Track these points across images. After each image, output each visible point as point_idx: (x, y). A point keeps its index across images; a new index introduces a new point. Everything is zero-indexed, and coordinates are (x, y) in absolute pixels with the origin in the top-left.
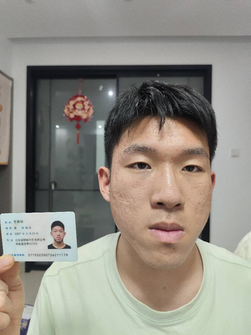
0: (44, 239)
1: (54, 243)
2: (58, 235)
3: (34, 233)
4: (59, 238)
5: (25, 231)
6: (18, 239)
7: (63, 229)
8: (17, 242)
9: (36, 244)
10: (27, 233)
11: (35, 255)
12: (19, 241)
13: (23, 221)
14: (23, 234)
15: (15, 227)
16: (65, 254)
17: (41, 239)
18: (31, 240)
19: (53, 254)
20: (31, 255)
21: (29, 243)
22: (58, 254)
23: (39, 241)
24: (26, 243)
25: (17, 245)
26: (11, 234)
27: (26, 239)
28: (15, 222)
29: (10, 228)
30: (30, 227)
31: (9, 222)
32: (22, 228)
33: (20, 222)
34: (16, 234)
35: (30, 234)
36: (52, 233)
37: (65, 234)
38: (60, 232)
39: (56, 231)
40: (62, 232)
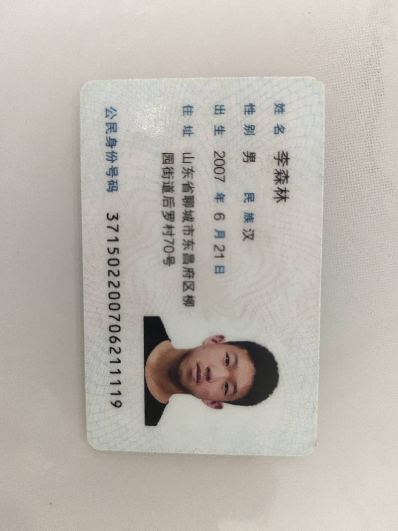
0: (189, 301)
1: (172, 349)
2: (208, 370)
3: (220, 252)
4: (198, 375)
5: (235, 208)
6: (196, 164)
7: (238, 396)
8: (178, 159)
9: (170, 261)
10: (222, 216)
11: (116, 251)
12: (184, 171)
13: (284, 200)
14: (219, 197)
15: (254, 157)
16: (119, 393)
17: (192, 287)
18: (189, 234)
19: (120, 341)
20: (116, 229)
21: (173, 224)
22: (119, 361)
23: (185, 274)
24: (173, 209)
25: (165, 158)
26: (220, 132)
27: (190, 212)
28: (280, 158)
29: (253, 127)
30: (255, 235)
31: (284, 128)
32: (248, 194)
33: (282, 187)
34: (219, 158)
35: (216, 234)
36: (222, 342)
37: (214, 405)
38: (225, 384)
39: (227, 361)
40: (226, 392)
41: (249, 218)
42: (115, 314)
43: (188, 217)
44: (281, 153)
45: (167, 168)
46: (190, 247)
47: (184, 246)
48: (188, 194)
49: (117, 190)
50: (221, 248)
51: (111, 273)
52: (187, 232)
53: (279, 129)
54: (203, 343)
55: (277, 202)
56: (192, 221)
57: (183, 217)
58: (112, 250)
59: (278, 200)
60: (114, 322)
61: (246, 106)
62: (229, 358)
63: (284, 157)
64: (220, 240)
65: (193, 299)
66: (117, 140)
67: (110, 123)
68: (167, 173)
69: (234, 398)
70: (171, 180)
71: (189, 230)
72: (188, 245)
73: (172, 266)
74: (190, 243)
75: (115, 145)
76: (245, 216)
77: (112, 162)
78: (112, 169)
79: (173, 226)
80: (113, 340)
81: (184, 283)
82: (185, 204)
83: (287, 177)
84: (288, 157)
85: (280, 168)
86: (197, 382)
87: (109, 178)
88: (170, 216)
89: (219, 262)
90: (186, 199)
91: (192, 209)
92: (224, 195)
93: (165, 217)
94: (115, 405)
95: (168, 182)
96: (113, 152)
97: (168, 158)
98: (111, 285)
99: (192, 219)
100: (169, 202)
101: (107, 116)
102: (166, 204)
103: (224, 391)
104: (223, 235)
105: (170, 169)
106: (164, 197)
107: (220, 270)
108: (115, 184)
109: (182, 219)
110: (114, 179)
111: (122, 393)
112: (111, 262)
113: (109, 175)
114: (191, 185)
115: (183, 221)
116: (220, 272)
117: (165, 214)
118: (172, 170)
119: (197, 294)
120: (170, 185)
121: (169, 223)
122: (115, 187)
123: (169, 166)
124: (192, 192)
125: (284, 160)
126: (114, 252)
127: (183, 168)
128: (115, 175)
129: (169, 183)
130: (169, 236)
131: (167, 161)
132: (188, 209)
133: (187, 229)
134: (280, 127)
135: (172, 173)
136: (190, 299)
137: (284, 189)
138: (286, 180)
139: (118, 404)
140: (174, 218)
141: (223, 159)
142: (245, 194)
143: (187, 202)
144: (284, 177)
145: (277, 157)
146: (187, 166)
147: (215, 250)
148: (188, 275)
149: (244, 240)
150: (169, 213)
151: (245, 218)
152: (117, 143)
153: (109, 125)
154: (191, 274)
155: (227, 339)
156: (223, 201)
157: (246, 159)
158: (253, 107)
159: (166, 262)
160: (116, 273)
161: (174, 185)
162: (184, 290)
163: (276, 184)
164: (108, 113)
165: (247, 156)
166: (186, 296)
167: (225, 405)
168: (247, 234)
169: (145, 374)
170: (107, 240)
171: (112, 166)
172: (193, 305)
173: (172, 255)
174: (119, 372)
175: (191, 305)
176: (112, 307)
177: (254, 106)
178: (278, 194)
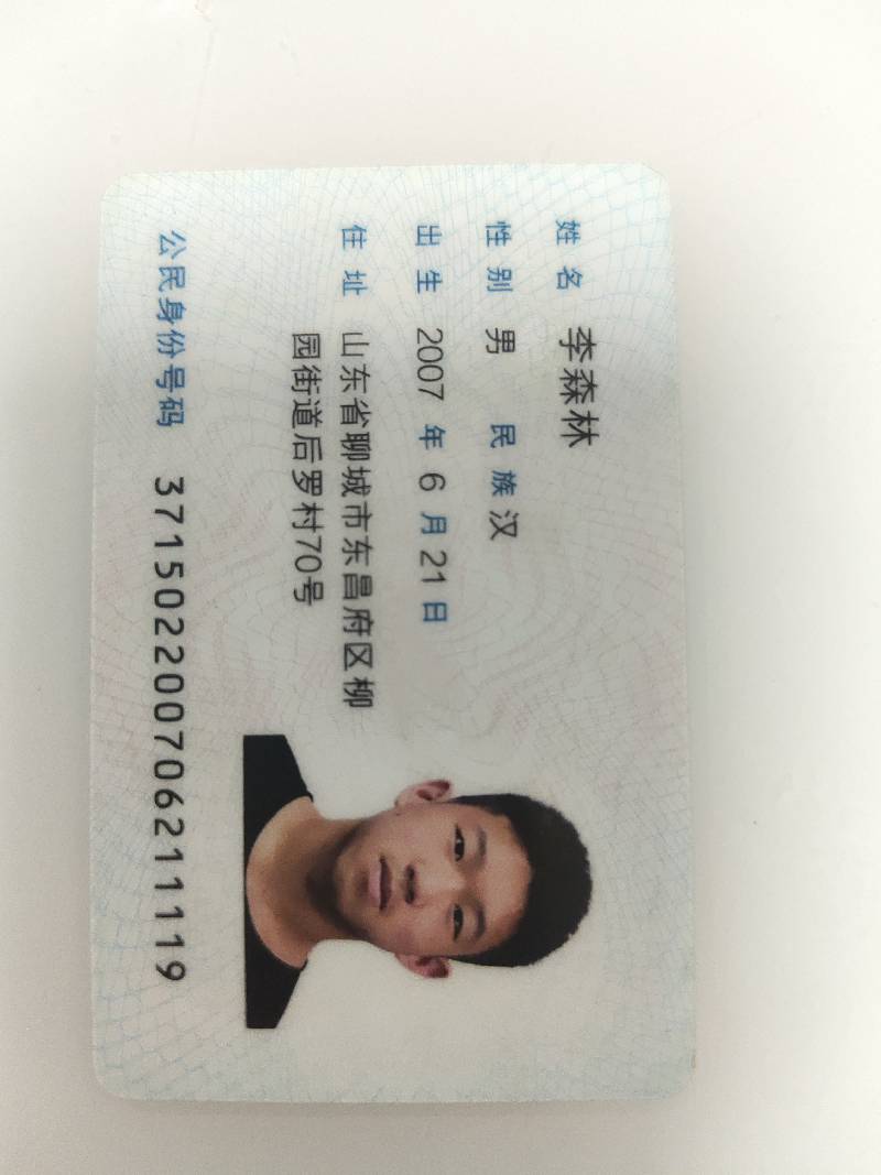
0: (360, 694)
1: (316, 822)
2: (411, 873)
3: (436, 566)
4: (385, 891)
7: (487, 941)
9: (312, 592)
10: (438, 479)
11: (177, 569)
12: (346, 376)
13: (585, 441)
14: (430, 434)
15: (513, 341)
16: (179, 943)
17: (366, 657)
18: (359, 525)
19: (181, 801)
20: (178, 516)
21: (319, 501)
22: (178, 856)
23: (348, 624)
24: (318, 465)
25: (299, 345)
26: (431, 286)
27: (361, 471)
28: (575, 343)
29: (507, 274)
30: (519, 525)
31: (579, 276)
32: (502, 427)
33: (581, 409)
34: (429, 344)
35: (426, 524)
36: (446, 798)
37: (426, 969)
38: (453, 909)
39: (459, 849)
40: (458, 930)
41: (505, 483)
42: (171, 730)
43: (355, 483)
44: (575, 331)
45: (305, 368)
46: (362, 556)
47: (347, 556)
48: (356, 429)
49: (181, 422)
50: (439, 559)
51: (161, 626)
52: (354, 521)
53: (569, 278)
54: (396, 803)
55: (572, 445)
56: (365, 494)
57: (343, 485)
58: (165, 569)
59: (573, 439)
60: (168, 752)
61: (488, 227)
62: (462, 839)
63: (582, 340)
64: (436, 537)
65: (370, 687)
66: (185, 306)
67: (169, 269)
68: (303, 380)
69: (477, 949)
70: (314, 397)
71: (359, 516)
72: (357, 552)
73: (316, 604)
74: (361, 548)
75: (179, 317)
76: (495, 479)
77: (172, 357)
78: (171, 372)
79: (318, 506)
80: (164, 799)
81: (347, 648)
82: (345, 451)
83: (591, 386)
84: (593, 341)
85: (573, 366)
86: (383, 906)
87: (164, 394)
88: (312, 483)
89: (434, 593)
90: (349, 440)
91: (366, 465)
92: (442, 431)
93: (298, 484)
94: (167, 974)
95: (306, 401)
96: (174, 333)
97: (307, 345)
98: (162, 656)
99: (364, 489)
100: (307, 448)
101: (163, 251)
102: (301, 454)
103: (452, 930)
104: (441, 528)
105: (311, 371)
106: (296, 435)
107: (435, 612)
108: (177, 407)
109: (342, 490)
110: (176, 395)
111: (186, 941)
112: (164, 599)
113: (164, 386)
114: (363, 409)
115: (344, 495)
116: (436, 619)
117: (299, 477)
118: (315, 372)
119: (377, 675)
120: (312, 407)
121: (309, 500)
122: (176, 414)
123: (309, 363)
124: (364, 426)
125: (583, 349)
126: (170, 574)
127: (344, 368)
128: (177, 386)
129: (309, 404)
130: (310, 531)
131: (305, 352)
132: (356, 465)
133: (354, 512)
134: (571, 273)
135: (316, 380)
136: (363, 688)
137: (586, 415)
138: (589, 394)
139: (176, 971)
140: (320, 486)
141: (438, 345)
142: (493, 427)
143: (352, 448)
144: (583, 386)
145: (566, 341)
146: (351, 363)
147: (422, 563)
148: (356, 627)
149: (493, 537)
150: (309, 475)
151: (493, 484)
152: (185, 314)
153: (167, 273)
154: (365, 625)
155: (458, 790)
156: (441, 445)
157: (493, 345)
158: (507, 230)
159: (300, 596)
160: (176, 627)
161: (320, 407)
162: (346, 666)
163: (567, 402)
164: (167, 245)
165: (497, 340)
166: (351, 680)
167: (457, 968)
168: (501, 523)
169: (245, 888)
170: (153, 544)
171: (171, 366)
172: (371, 705)
173: (316, 577)
174: (178, 885)
175: (367, 703)
176: (164, 713)
177: (509, 226)
178: (570, 425)
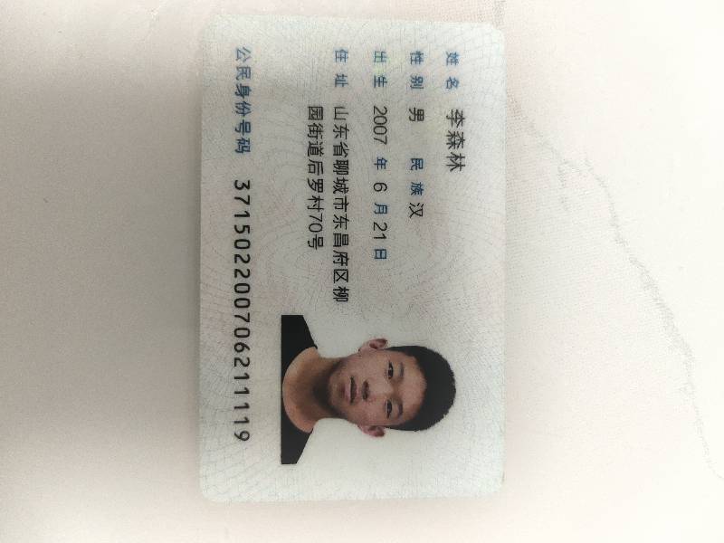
0: (342, 295)
1: (320, 359)
2: (366, 385)
3: (382, 231)
4: (353, 394)
5: (398, 176)
6: (351, 121)
7: (403, 419)
8: (328, 115)
9: (317, 243)
10: (384, 187)
11: (246, 229)
12: (336, 130)
13: (458, 168)
14: (380, 162)
15: (423, 115)
16: (247, 421)
17: (345, 277)
18: (342, 208)
20: (247, 200)
21: (321, 195)
22: (247, 377)
23: (336, 259)
24: (321, 177)
25: (312, 113)
26: (381, 84)
27: (344, 180)
29: (420, 80)
30: (424, 211)
31: (457, 82)
32: (416, 160)
33: (457, 152)
34: (380, 115)
35: (377, 209)
36: (384, 348)
37: (373, 432)
38: (387, 403)
40: (389, 414)
41: (417, 189)
42: (243, 312)
43: (340, 186)
44: (454, 111)
45: (315, 125)
46: (343, 225)
48: (341, 158)
49: (249, 151)
50: (383, 227)
51: (238, 259)
52: (340, 206)
53: (452, 83)
54: (359, 350)
55: (451, 170)
56: (345, 192)
57: (334, 187)
58: (240, 229)
59: (451, 167)
60: (241, 323)
61: (411, 54)
62: (392, 368)
63: (458, 116)
64: (382, 216)
65: (347, 292)
66: (251, 88)
67: (242, 67)
68: (314, 131)
70: (319, 140)
71: (342, 204)
72: (341, 222)
73: (320, 249)
74: (343, 220)
75: (247, 94)
76: (412, 186)
77: (244, 116)
78: (243, 124)
79: (321, 198)
80: (239, 347)
81: (336, 271)
82: (336, 170)
83: (462, 140)
84: (464, 117)
85: (453, 129)
86: (352, 401)
87: (239, 136)
88: (318, 186)
89: (380, 244)
90: (337, 164)
91: (346, 177)
92: (386, 161)
93: (311, 186)
94: (240, 437)
95: (315, 142)
96: (245, 103)
97: (316, 113)
98: (238, 274)
100: (316, 167)
101: (238, 58)
102: (312, 170)
103: (387, 413)
104: (385, 211)
106: (310, 161)
107: (381, 254)
108: (247, 143)
110: (246, 136)
111: (250, 421)
112: (240, 244)
113: (239, 131)
114: (345, 148)
115: (334, 192)
116: (381, 258)
117: (311, 182)
118: (320, 127)
119: (350, 285)
120: (318, 146)
121: (316, 194)
122: (246, 147)
123: (317, 122)
124: (346, 156)
125: (458, 120)
126: (243, 231)
127: (335, 126)
128: (246, 132)
130: (316, 211)
131: (315, 117)
132: (341, 177)
133: (340, 202)
134: (453, 80)
135: (321, 131)
136: (343, 292)
137: (459, 155)
138: (461, 144)
139: (245, 436)
140: (322, 188)
141: (385, 115)
142: (412, 160)
143: (339, 168)
144: (458, 140)
145: (450, 116)
146: (339, 123)
147: (374, 229)
148: (340, 261)
149: (410, 216)
150: (316, 181)
151: (412, 189)
152: (250, 93)
153: (241, 70)
154: (344, 260)
156: (385, 168)
157: (412, 117)
158: (421, 56)
159: (311, 244)
160: (246, 259)
161: (322, 146)
162: (335, 281)
163: (449, 148)
165: (415, 114)
166: (337, 288)
168: (415, 209)
169: (282, 393)
170: (234, 215)
171: (243, 121)
172: (347, 300)
173: (319, 235)
174: (247, 392)
176: (240, 303)
178: (451, 160)
